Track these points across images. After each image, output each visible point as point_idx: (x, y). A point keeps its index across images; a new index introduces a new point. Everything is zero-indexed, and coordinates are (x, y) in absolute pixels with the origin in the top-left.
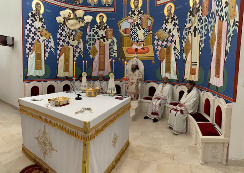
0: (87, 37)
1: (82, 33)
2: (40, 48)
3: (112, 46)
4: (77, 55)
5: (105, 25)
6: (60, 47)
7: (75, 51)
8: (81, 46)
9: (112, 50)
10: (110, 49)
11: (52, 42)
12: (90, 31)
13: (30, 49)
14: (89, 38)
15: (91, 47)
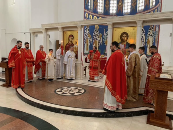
4: (100, 44)
8: (101, 40)
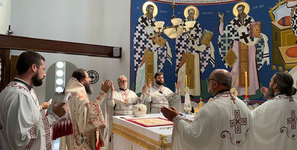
0: (220, 39)
1: (212, 33)
2: (152, 58)
3: (260, 47)
5: (248, 17)
6: (179, 56)
7: (202, 60)
9: (260, 53)
10: (257, 52)
11: (169, 49)
12: (224, 29)
13: (139, 61)
14: (222, 41)
15: (226, 51)
